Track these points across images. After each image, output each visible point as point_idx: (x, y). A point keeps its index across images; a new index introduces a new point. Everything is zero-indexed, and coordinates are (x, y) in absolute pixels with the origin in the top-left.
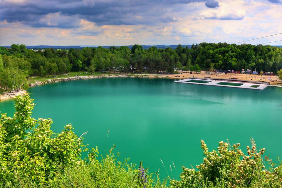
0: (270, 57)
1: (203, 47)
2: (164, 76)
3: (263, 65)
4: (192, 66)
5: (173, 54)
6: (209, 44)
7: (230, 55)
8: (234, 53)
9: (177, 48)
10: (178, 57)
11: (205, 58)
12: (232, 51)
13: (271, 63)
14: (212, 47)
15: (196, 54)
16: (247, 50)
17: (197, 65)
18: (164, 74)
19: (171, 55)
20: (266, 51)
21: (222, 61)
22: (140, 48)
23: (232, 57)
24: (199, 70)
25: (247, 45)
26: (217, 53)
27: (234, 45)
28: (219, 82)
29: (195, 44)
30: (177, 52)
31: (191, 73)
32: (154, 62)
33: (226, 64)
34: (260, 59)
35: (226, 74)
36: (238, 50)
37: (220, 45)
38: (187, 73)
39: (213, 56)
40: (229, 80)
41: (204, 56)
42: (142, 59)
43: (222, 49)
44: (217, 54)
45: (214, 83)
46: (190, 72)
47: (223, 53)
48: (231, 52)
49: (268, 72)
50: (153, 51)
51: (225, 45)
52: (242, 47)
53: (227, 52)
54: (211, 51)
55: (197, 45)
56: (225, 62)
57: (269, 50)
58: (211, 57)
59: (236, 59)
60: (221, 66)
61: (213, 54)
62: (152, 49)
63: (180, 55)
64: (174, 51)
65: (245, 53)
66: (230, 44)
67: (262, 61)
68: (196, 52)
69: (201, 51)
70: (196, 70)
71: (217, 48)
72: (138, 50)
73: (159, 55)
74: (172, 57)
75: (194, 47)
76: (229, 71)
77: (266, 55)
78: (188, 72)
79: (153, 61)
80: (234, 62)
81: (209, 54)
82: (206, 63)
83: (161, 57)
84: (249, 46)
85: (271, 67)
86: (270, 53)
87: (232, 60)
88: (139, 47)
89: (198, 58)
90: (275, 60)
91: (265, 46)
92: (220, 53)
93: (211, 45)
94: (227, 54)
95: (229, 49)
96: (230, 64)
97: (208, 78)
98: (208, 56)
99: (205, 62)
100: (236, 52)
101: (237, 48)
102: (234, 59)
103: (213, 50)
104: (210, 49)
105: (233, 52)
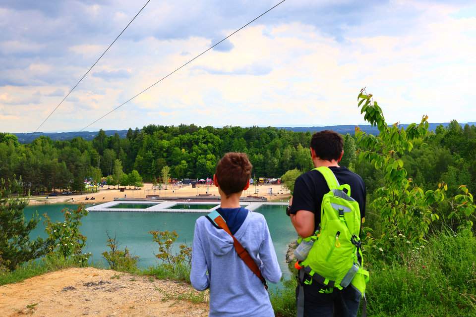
0: (273, 149)
1: (149, 135)
2: (61, 199)
3: (264, 164)
4: (126, 176)
5: (86, 151)
6: (162, 128)
7: (202, 149)
8: (210, 145)
9: (97, 138)
10: (98, 158)
11: (152, 156)
12: (205, 140)
13: (276, 160)
14: (166, 135)
15: (136, 148)
16: (232, 137)
17: (135, 172)
18: (61, 194)
19: (82, 152)
20: (266, 140)
21: (188, 162)
22: (10, 141)
23: (205, 152)
24: (139, 183)
25: (233, 129)
26: (177, 145)
27: (209, 129)
28: (174, 203)
29: (134, 129)
30: (95, 146)
31: (122, 190)
32: (39, 170)
33: (195, 167)
34: (257, 154)
35: (194, 186)
36: (217, 138)
37: (183, 130)
38: (114, 189)
39: (169, 151)
40: (193, 199)
41: (150, 153)
42: (13, 164)
43: (186, 137)
44: (176, 148)
45: (163, 207)
46: (121, 187)
47: (189, 145)
48: (204, 143)
49: (273, 178)
50: (42, 145)
51: (193, 129)
52: (224, 133)
53: (197, 143)
54: (165, 143)
55: (137, 131)
56: (193, 162)
57: (272, 137)
58: (165, 154)
59: (214, 156)
60: (186, 171)
61: (168, 147)
62: (39, 142)
63: (101, 153)
64: (89, 144)
65: (230, 144)
66: (203, 127)
67: (261, 157)
68: (135, 146)
69: (145, 143)
70: (132, 182)
71: (176, 135)
72: (8, 144)
73: (55, 154)
74: (84, 158)
75: (132, 134)
76: (202, 180)
77: (267, 146)
78: (117, 187)
79: (35, 167)
80: (209, 163)
81: (161, 148)
82: (156, 166)
83: (56, 160)
84: (237, 130)
85: (277, 169)
86: (272, 143)
87: (205, 158)
88: (9, 138)
89: (139, 157)
90: (282, 154)
91: (265, 129)
92: (183, 145)
93: (165, 129)
94: (195, 147)
95: (201, 136)
96: (203, 165)
97: (153, 198)
98: (159, 152)
99: (153, 164)
100: (212, 143)
101: (216, 135)
102: (210, 156)
103: (168, 140)
104: (162, 139)
105: (206, 143)
